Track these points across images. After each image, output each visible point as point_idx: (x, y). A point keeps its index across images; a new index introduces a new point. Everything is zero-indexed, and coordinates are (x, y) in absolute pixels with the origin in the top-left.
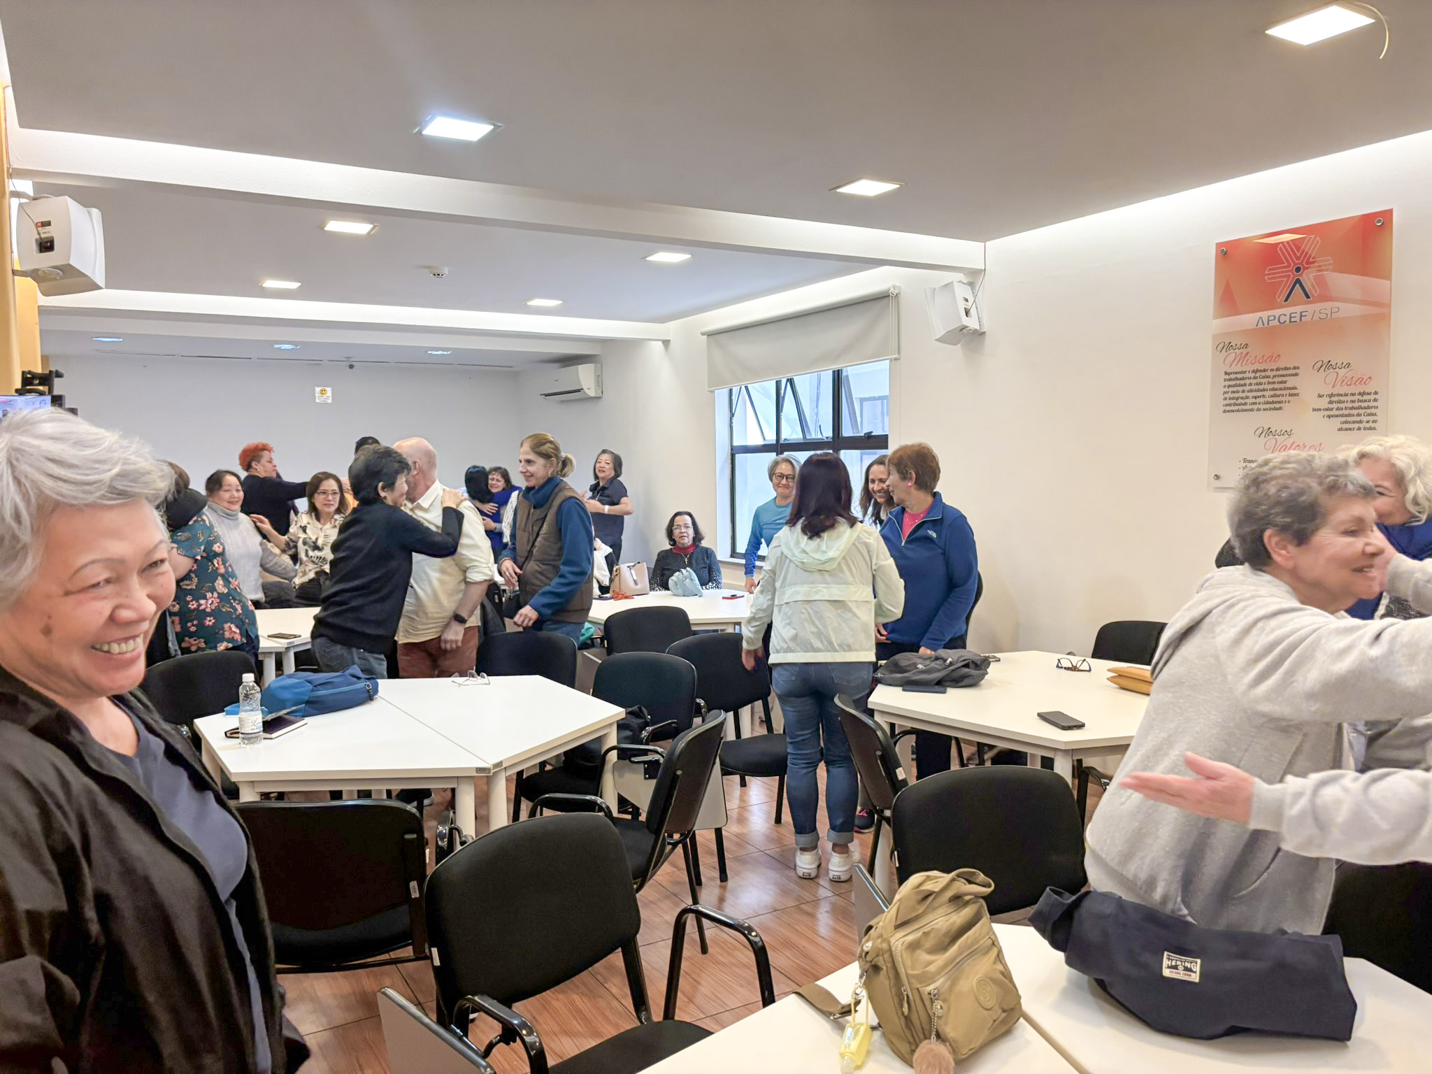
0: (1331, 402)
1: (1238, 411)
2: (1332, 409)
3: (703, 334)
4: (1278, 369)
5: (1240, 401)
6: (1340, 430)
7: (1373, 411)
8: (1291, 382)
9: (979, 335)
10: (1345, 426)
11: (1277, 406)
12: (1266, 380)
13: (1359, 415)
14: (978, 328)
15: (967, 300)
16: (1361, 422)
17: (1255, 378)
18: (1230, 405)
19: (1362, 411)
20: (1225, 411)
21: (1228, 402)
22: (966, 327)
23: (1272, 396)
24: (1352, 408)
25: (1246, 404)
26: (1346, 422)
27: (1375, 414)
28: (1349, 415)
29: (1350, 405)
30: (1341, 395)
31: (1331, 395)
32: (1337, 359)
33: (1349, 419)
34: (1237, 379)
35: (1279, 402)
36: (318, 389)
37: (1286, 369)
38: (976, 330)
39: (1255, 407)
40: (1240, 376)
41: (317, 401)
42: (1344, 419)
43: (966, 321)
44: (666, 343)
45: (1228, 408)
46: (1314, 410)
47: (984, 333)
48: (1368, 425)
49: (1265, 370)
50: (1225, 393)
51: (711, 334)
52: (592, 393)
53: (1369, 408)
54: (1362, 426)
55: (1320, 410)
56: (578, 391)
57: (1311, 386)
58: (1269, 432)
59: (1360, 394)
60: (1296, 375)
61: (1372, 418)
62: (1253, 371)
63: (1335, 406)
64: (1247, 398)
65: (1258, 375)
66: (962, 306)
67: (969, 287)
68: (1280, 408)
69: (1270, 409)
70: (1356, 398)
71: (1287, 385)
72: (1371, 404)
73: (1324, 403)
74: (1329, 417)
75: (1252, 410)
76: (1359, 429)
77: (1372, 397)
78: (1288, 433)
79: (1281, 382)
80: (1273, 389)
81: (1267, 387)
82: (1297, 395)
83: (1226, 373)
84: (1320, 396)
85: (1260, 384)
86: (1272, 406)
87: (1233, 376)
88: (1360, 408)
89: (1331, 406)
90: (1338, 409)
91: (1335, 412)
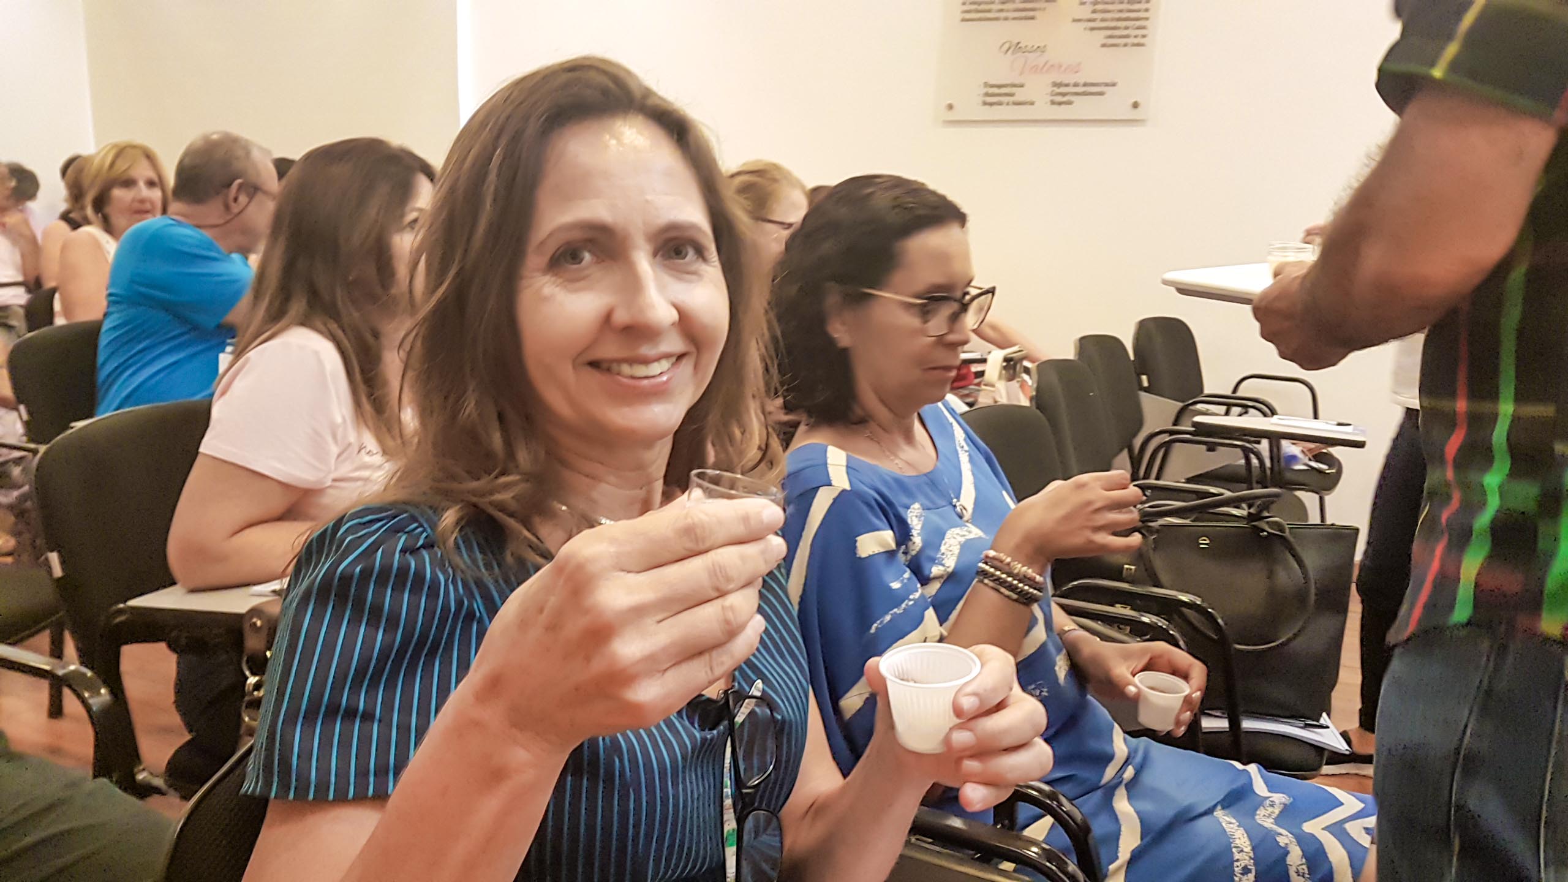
0: (1094, 12)
1: (980, 19)
2: (1094, 20)
5: (983, 7)
6: (1104, 45)
7: (1143, 23)
10: (1108, 41)
11: (1031, 14)
13: (1127, 28)
16: (1127, 36)
18: (971, 12)
19: (1130, 23)
20: (963, 20)
21: (966, 8)
23: (1027, 2)
24: (1119, 19)
25: (989, 11)
26: (1109, 37)
27: (1147, 28)
28: (1115, 28)
29: (1117, 15)
30: (1107, 3)
31: (1095, 3)
33: (1114, 33)
35: (1032, 9)
39: (1002, 14)
42: (1109, 32)
45: (968, 16)
46: (1075, 20)
48: (1136, 41)
53: (1138, 19)
54: (1128, 41)
55: (1079, 20)
58: (1017, 47)
59: (1129, 2)
61: (1140, 32)
64: (991, 3)
68: (1032, 18)
69: (1021, 19)
70: (1124, 7)
72: (1142, 14)
73: (1086, 12)
74: (1092, 29)
75: (997, 19)
76: (1125, 45)
77: (1143, 6)
78: (1041, 49)
84: (1083, 3)
86: (1024, 14)
88: (1127, 19)
89: (1094, 16)
90: (1103, 20)
91: (1099, 24)
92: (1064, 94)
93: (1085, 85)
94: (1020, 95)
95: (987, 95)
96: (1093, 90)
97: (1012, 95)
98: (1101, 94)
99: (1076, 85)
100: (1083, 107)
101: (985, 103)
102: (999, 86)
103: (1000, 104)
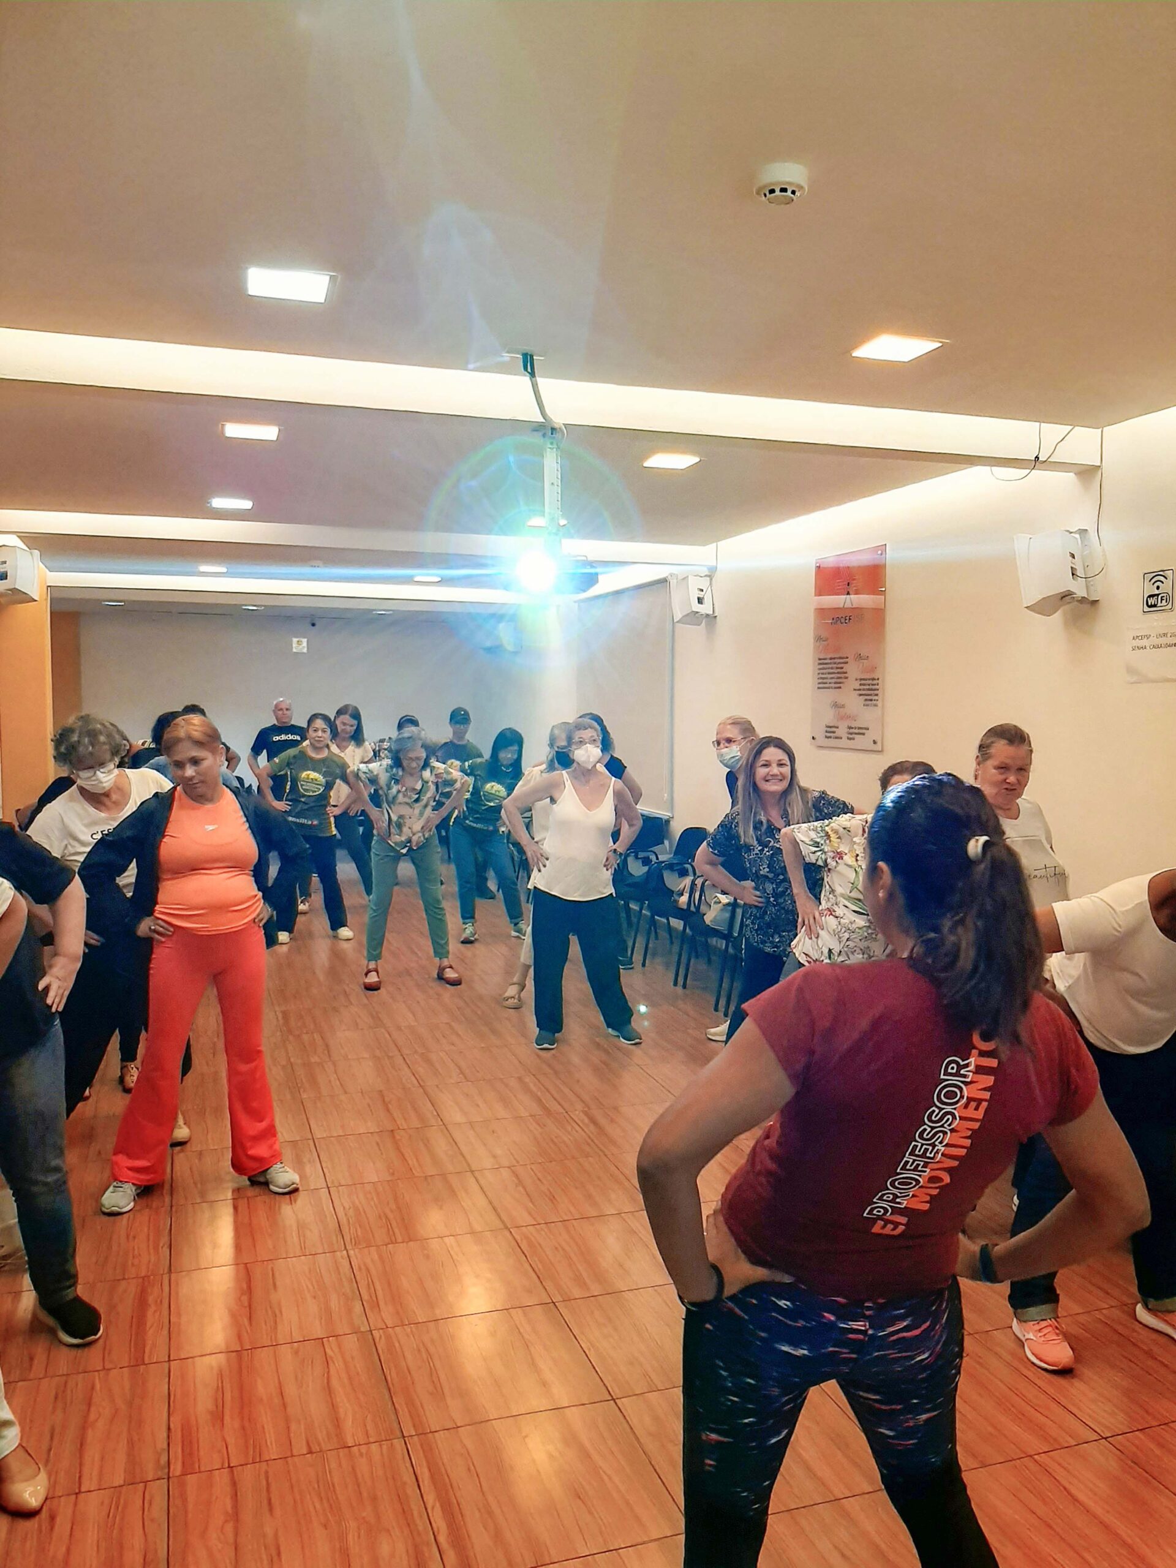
0: (861, 685)
2: (860, 690)
4: (841, 658)
5: (825, 681)
6: (864, 705)
7: (877, 692)
8: (846, 668)
9: (711, 618)
10: (866, 703)
11: (839, 685)
12: (835, 666)
13: (871, 694)
14: (710, 612)
15: (702, 590)
16: (872, 700)
17: (830, 663)
18: (819, 683)
19: (872, 692)
20: (819, 688)
21: (820, 681)
22: (697, 612)
23: (838, 678)
24: (869, 690)
25: (826, 683)
26: (866, 700)
27: (877, 695)
28: (868, 694)
29: (868, 687)
30: (864, 679)
31: (861, 679)
32: (864, 653)
33: (869, 697)
34: (823, 664)
35: (840, 683)
36: (295, 640)
37: (844, 658)
38: (707, 615)
39: (831, 685)
40: (824, 661)
41: (294, 650)
42: (865, 697)
43: (696, 607)
45: (819, 686)
46: (855, 690)
47: (715, 618)
48: (875, 702)
49: (834, 658)
50: (819, 674)
53: (876, 689)
57: (854, 670)
58: (836, 704)
59: (873, 679)
60: (847, 663)
61: (876, 698)
62: (831, 659)
64: (828, 678)
65: (832, 661)
66: (695, 595)
67: (708, 579)
68: (840, 688)
69: (837, 688)
70: (870, 682)
71: (844, 670)
72: (876, 687)
73: (857, 685)
74: (861, 695)
75: (829, 688)
76: (872, 704)
77: (875, 682)
78: (843, 706)
79: (842, 668)
80: (838, 673)
81: (836, 671)
82: (846, 678)
83: (820, 659)
84: (856, 680)
85: (832, 668)
86: (837, 685)
87: (821, 661)
88: (872, 690)
89: (860, 687)
90: (864, 690)
91: (862, 692)
92: (851, 734)
93: (859, 728)
94: (839, 733)
96: (862, 731)
97: (834, 732)
98: (864, 734)
99: (856, 728)
100: (860, 741)
101: (826, 737)
102: (830, 727)
103: (830, 737)
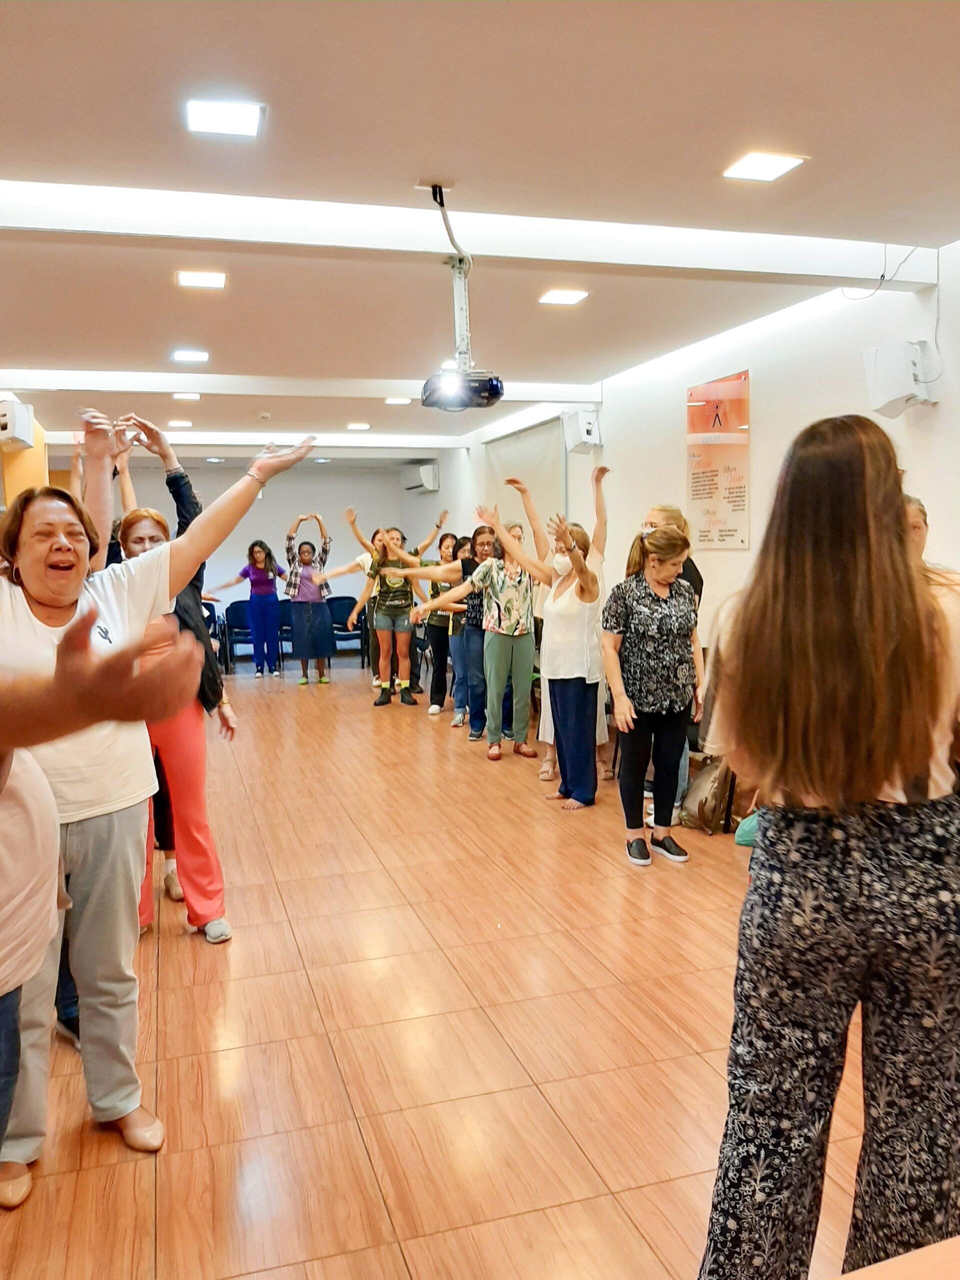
0: (729, 493)
1: (698, 499)
2: (729, 498)
3: (483, 444)
4: (711, 472)
5: (698, 492)
6: (733, 510)
7: (743, 498)
8: (716, 479)
9: (599, 447)
10: (735, 508)
11: (710, 495)
12: (706, 479)
13: (738, 501)
14: (598, 442)
15: (590, 424)
16: (739, 505)
17: (702, 477)
19: (739, 499)
20: (693, 499)
21: (695, 493)
22: (586, 443)
23: (710, 489)
24: (737, 497)
25: (699, 494)
26: (734, 506)
27: (743, 501)
28: (735, 501)
29: (736, 495)
30: (732, 488)
32: (731, 465)
33: (736, 504)
34: (696, 478)
35: (712, 493)
37: (714, 471)
38: (595, 445)
39: (703, 496)
40: (698, 476)
42: (733, 504)
44: (468, 449)
45: (694, 497)
47: (602, 446)
49: (706, 472)
50: (693, 487)
51: (487, 443)
52: (431, 488)
53: (742, 496)
54: (741, 508)
55: (726, 498)
56: (422, 486)
57: (723, 481)
58: (708, 512)
59: (740, 487)
60: (717, 475)
61: (743, 503)
62: (702, 473)
63: (731, 495)
64: (700, 490)
65: (703, 475)
66: (584, 427)
67: (595, 414)
69: (708, 497)
71: (715, 482)
72: (743, 494)
75: (702, 498)
77: (743, 490)
78: (714, 513)
79: (713, 480)
80: (709, 485)
81: (707, 483)
83: (693, 474)
84: (725, 489)
85: (704, 481)
87: (695, 476)
88: (739, 497)
89: (729, 495)
90: (732, 497)
91: (731, 499)
92: (722, 536)
93: (729, 531)
94: (710, 536)
95: (701, 536)
96: (731, 533)
97: (707, 536)
98: (733, 535)
99: (726, 531)
100: (730, 542)
101: (700, 541)
102: (704, 532)
103: (704, 540)
